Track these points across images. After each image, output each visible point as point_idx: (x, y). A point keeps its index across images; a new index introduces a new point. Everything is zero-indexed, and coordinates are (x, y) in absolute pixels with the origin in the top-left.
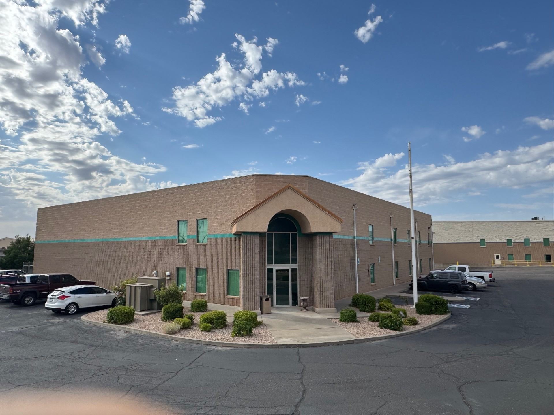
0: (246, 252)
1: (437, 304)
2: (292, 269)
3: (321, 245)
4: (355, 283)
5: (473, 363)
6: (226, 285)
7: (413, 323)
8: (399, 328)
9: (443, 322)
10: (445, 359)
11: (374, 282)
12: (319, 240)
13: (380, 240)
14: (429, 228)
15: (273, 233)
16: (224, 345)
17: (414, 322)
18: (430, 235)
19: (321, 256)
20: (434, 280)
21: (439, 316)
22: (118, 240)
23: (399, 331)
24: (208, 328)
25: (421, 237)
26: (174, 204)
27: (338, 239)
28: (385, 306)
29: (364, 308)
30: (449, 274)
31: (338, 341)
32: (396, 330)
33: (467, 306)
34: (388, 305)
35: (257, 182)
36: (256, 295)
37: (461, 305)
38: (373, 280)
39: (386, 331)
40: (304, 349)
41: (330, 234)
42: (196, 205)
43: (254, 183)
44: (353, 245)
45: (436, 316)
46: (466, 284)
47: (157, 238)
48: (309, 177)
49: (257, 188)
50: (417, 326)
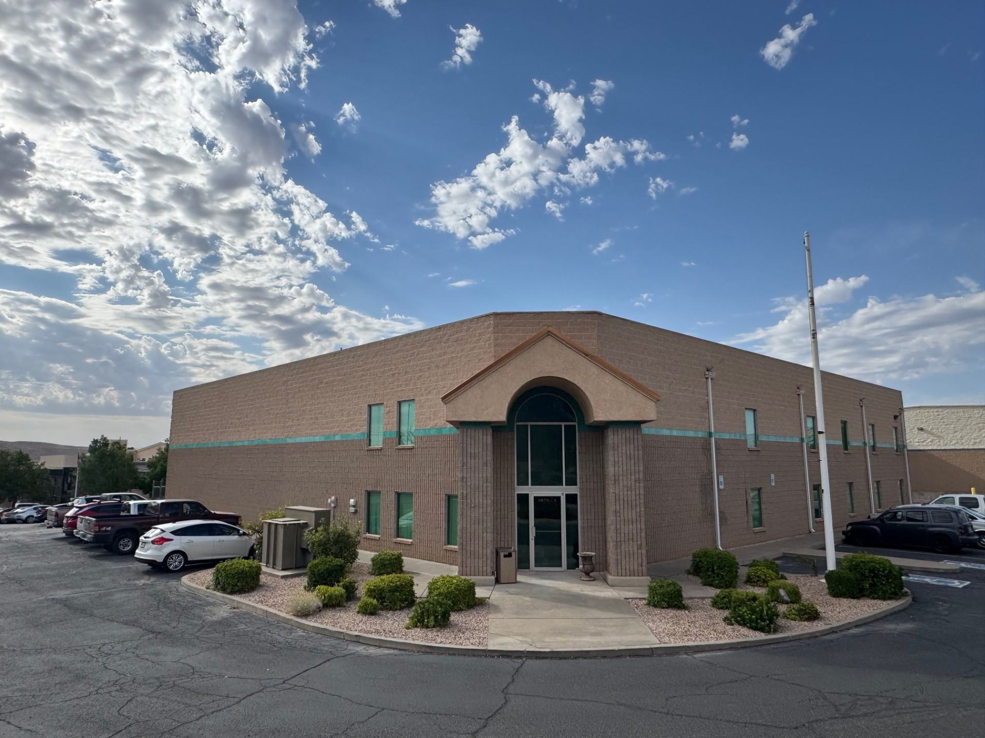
0: (465, 461)
1: (875, 576)
2: (567, 496)
3: (616, 447)
4: (714, 527)
5: (912, 722)
6: (444, 525)
7: (806, 616)
8: (768, 625)
9: (886, 616)
10: (843, 709)
11: (761, 526)
12: (612, 436)
13: (773, 439)
14: (896, 417)
15: (527, 426)
16: (382, 645)
17: (809, 613)
18: (899, 431)
19: (617, 468)
20: (895, 525)
21: (879, 602)
22: (280, 442)
23: (769, 632)
24: (369, 609)
25: (877, 436)
26: (363, 375)
27: (671, 436)
28: (758, 577)
29: (710, 579)
30: (929, 512)
31: (616, 648)
32: (762, 630)
33: (961, 583)
34: (765, 575)
35: (496, 326)
36: (485, 546)
37: (948, 580)
38: (759, 521)
39: (739, 631)
40: (538, 662)
41: (636, 425)
42: (397, 375)
43: (491, 330)
44: (706, 448)
45: (873, 602)
46: (970, 535)
47: (338, 438)
48: (600, 314)
49: (496, 339)
50: (815, 623)
